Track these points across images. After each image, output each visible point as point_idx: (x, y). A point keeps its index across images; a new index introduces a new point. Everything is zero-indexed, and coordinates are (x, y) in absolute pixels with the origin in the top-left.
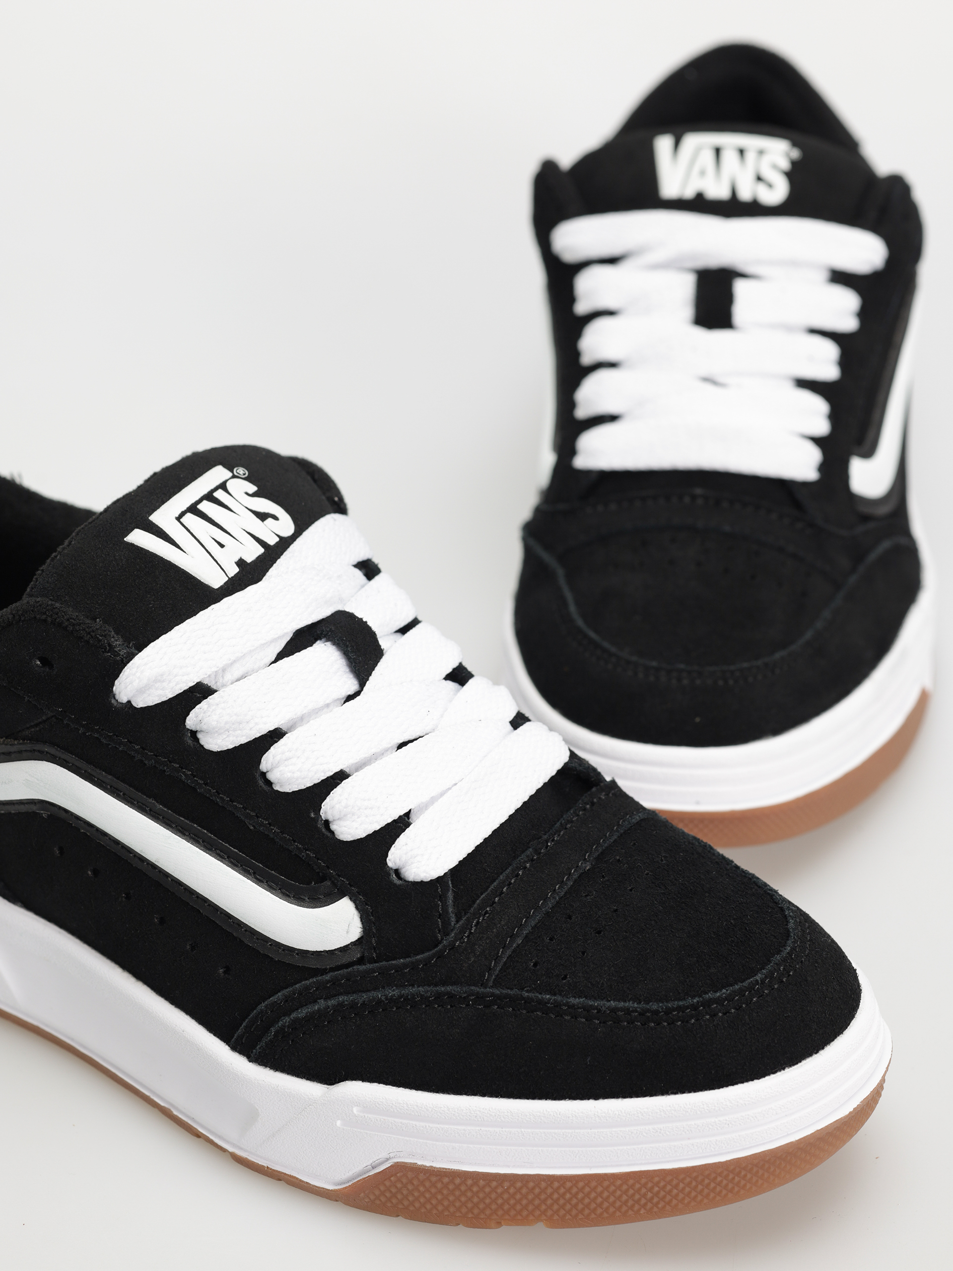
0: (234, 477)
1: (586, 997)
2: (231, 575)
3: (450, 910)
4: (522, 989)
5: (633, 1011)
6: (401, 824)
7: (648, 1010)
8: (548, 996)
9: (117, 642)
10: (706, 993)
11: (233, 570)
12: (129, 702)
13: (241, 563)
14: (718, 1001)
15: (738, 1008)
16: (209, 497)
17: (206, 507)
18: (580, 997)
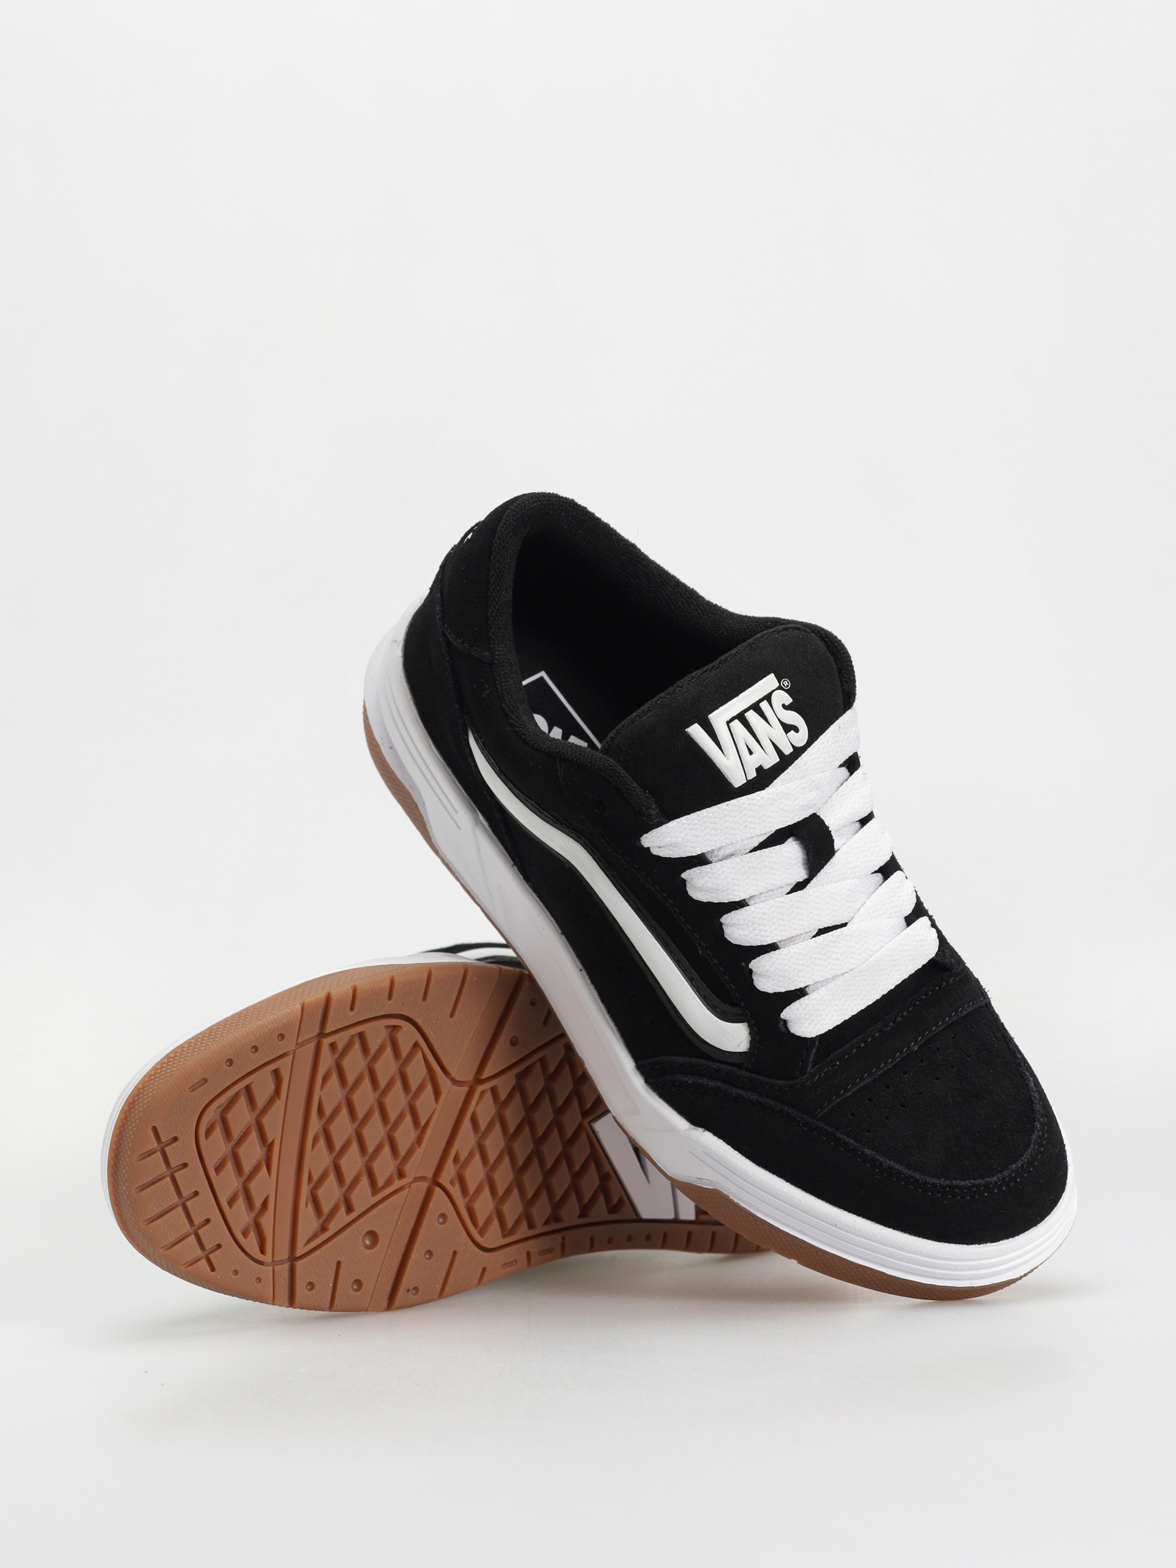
0: (780, 688)
1: (877, 1151)
2: (750, 778)
3: (811, 1060)
4: (837, 1129)
5: (903, 1174)
6: (800, 993)
7: (913, 1177)
8: (852, 1141)
9: (654, 810)
10: (955, 1180)
11: (752, 774)
12: (649, 848)
13: (760, 770)
14: (961, 1188)
15: (972, 1197)
16: (756, 707)
17: (751, 716)
18: (873, 1150)
